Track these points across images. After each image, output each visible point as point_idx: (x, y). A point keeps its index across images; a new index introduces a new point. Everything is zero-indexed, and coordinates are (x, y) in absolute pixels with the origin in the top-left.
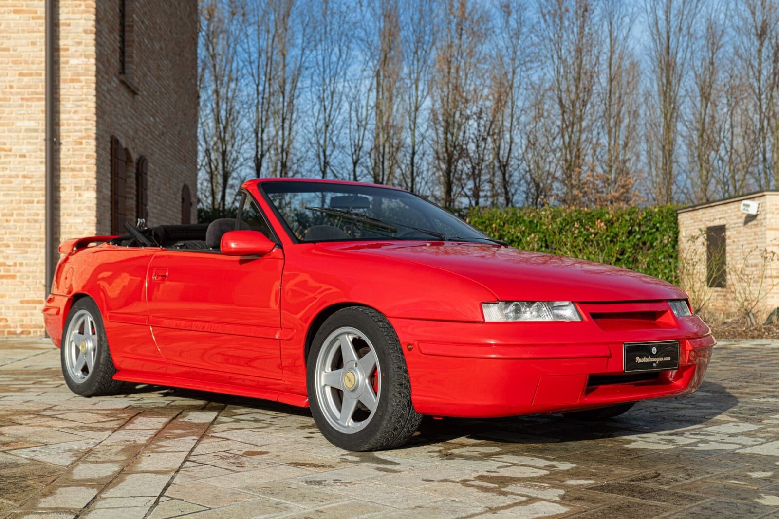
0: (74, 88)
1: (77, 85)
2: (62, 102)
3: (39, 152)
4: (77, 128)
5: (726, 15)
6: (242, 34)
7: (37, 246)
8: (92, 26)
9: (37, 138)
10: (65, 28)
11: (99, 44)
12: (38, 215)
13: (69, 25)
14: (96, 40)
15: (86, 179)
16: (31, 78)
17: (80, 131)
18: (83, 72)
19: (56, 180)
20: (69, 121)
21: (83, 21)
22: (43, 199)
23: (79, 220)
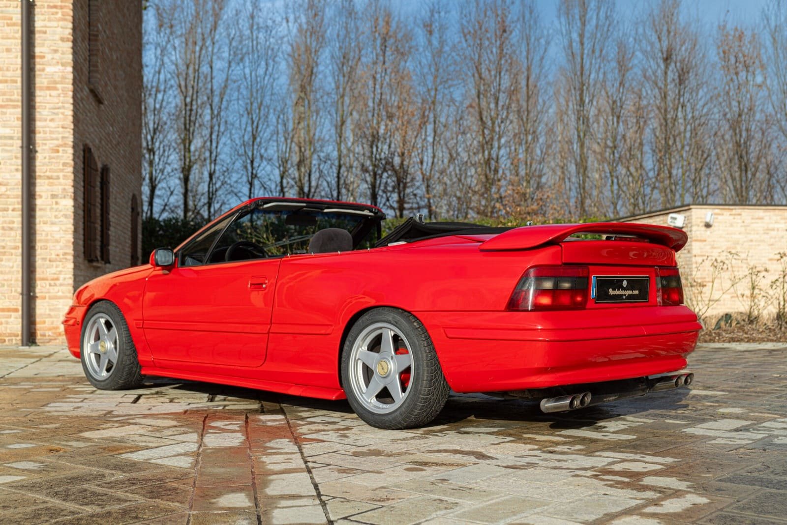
0: (50, 96)
1: (54, 93)
2: (37, 110)
3: (14, 160)
4: (54, 136)
5: (635, 39)
6: (169, 46)
7: (12, 255)
8: (69, 34)
9: (12, 146)
10: (41, 35)
11: (75, 53)
12: (13, 222)
13: (45, 33)
14: (73, 48)
15: (63, 187)
16: (5, 85)
17: (57, 139)
18: (60, 79)
19: (32, 188)
20: (45, 129)
21: (59, 30)
22: (20, 206)
23: (55, 228)
